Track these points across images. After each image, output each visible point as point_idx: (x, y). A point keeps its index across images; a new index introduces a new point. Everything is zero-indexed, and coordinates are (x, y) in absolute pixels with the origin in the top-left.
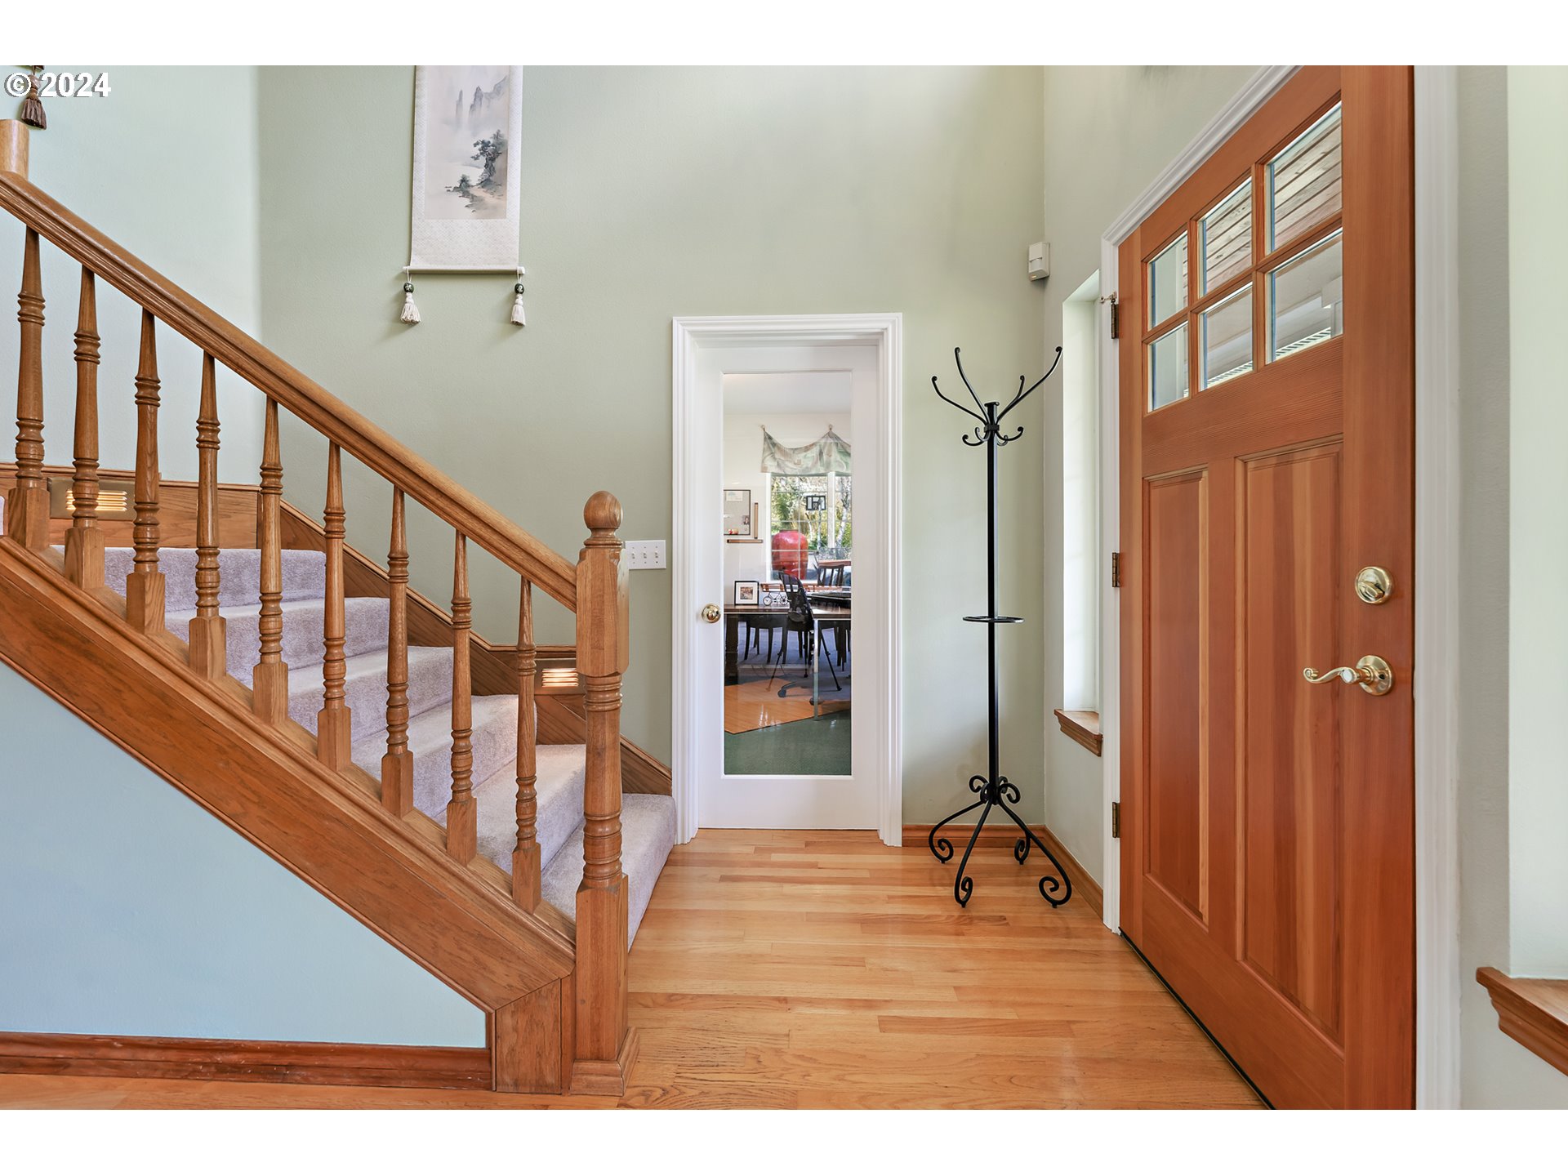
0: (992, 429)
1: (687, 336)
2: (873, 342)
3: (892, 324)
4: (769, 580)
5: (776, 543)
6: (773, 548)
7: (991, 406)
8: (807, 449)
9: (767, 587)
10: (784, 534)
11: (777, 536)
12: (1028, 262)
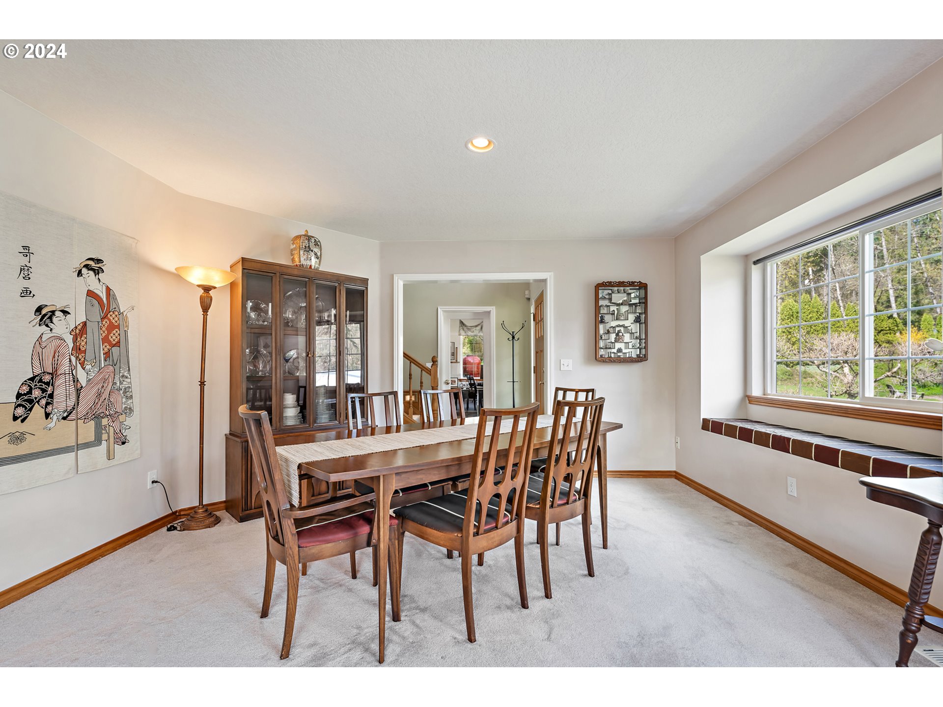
0: (513, 337)
1: (442, 312)
2: (489, 312)
3: (493, 309)
4: (462, 377)
5: (465, 362)
6: (464, 364)
7: (513, 332)
8: (476, 326)
9: (461, 380)
10: (469, 357)
11: (465, 358)
12: (525, 295)
